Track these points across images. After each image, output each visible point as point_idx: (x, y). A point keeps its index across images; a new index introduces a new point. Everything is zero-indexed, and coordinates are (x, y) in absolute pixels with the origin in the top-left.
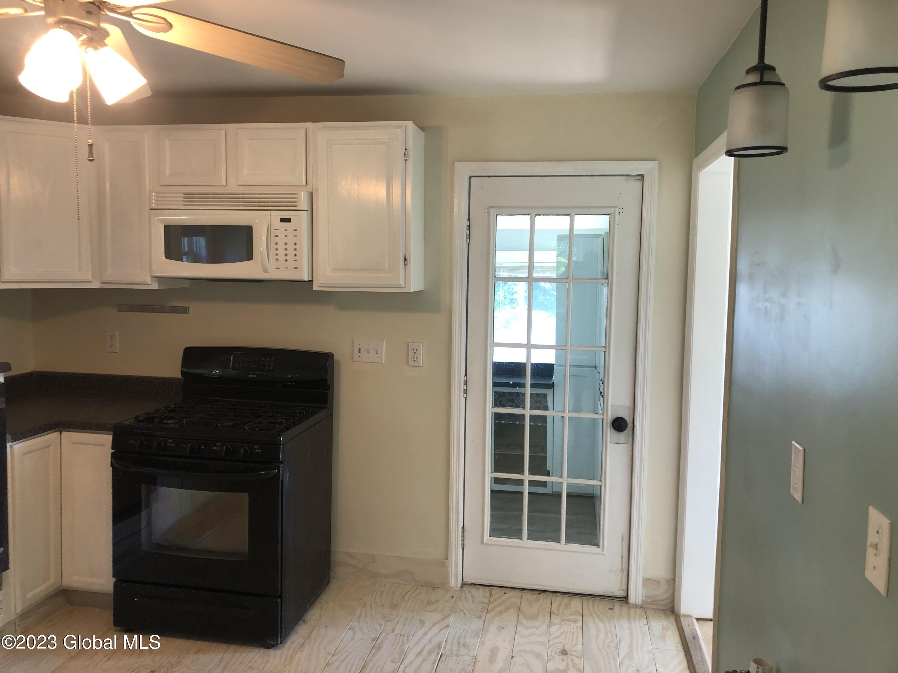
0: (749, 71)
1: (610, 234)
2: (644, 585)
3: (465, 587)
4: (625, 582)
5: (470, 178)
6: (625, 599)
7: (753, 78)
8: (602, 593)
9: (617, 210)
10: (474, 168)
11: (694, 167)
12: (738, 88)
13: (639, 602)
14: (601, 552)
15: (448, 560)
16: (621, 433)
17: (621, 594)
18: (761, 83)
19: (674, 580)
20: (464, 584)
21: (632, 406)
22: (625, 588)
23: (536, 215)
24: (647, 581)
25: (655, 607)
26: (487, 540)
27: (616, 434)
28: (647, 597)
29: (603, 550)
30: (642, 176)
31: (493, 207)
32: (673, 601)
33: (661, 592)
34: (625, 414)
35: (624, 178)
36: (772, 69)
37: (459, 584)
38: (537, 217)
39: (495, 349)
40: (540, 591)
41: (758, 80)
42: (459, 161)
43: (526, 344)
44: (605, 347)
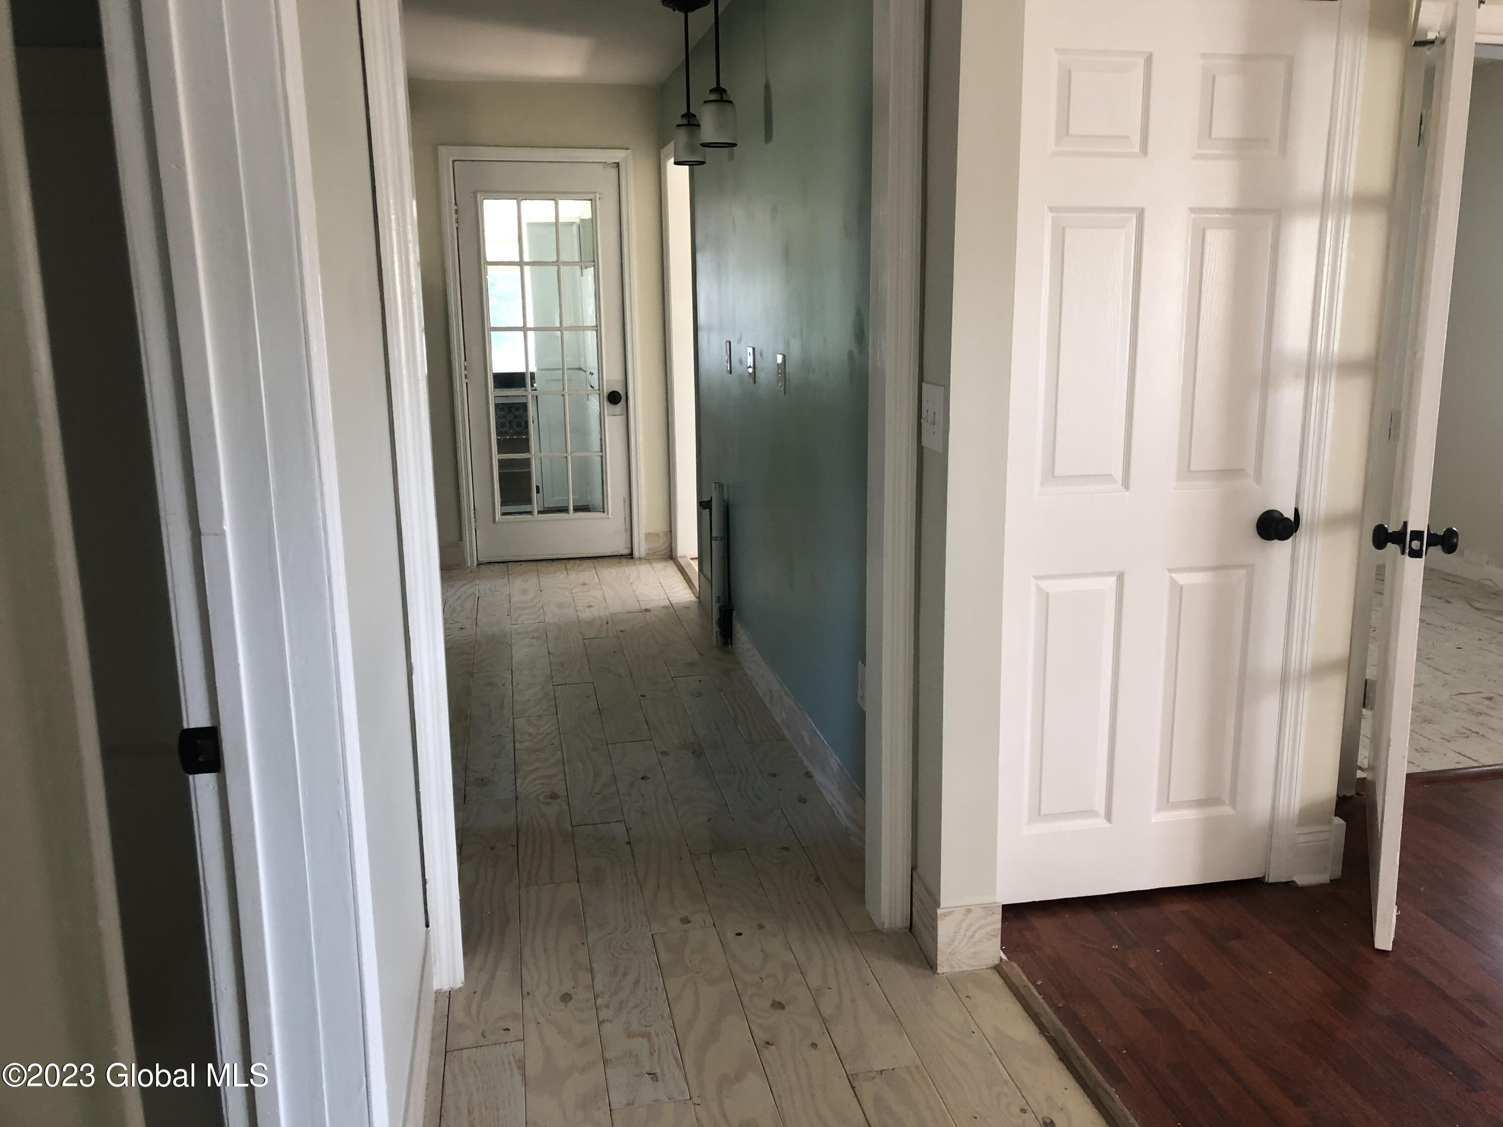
0: (683, 116)
1: (594, 219)
2: (646, 539)
3: (480, 566)
4: (629, 541)
5: (454, 161)
6: (630, 556)
7: (684, 122)
8: (610, 554)
9: (598, 196)
10: (457, 152)
11: (662, 156)
12: (678, 126)
13: (643, 555)
14: (607, 516)
15: (462, 541)
16: (616, 406)
17: (627, 552)
18: (689, 125)
19: (671, 531)
20: (479, 564)
21: (624, 380)
22: (629, 546)
23: (522, 200)
24: (648, 535)
25: (656, 557)
26: (499, 518)
27: (612, 407)
28: (649, 549)
29: (608, 514)
30: (617, 165)
31: (480, 191)
32: (671, 551)
33: (661, 544)
34: (619, 388)
35: (601, 165)
36: (694, 116)
37: (475, 563)
38: (523, 201)
39: (492, 333)
40: (553, 560)
41: (687, 123)
42: (440, 145)
43: (523, 327)
44: (597, 326)
